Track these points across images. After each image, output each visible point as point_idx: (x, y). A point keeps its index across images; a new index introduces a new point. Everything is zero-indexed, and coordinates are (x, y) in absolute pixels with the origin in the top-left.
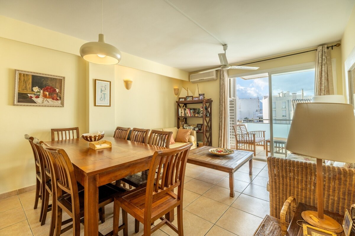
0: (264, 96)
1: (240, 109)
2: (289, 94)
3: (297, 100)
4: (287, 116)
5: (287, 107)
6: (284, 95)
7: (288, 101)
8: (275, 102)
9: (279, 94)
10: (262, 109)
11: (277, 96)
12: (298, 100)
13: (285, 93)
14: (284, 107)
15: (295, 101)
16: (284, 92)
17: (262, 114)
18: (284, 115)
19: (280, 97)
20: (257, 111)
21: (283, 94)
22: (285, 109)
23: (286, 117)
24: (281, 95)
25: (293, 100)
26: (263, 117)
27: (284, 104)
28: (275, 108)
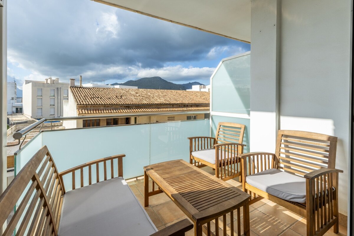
0: (26, 81)
2: (58, 81)
4: (55, 105)
5: (56, 96)
6: (53, 82)
7: (58, 88)
8: (42, 89)
9: (47, 80)
10: (22, 96)
11: (44, 83)
12: (76, 87)
13: (54, 80)
14: (52, 95)
15: (73, 88)
16: (52, 79)
17: (21, 103)
19: (47, 83)
20: (13, 99)
21: (51, 80)
22: (54, 97)
24: (49, 82)
25: (71, 87)
26: (22, 106)
27: (53, 92)
28: (42, 96)
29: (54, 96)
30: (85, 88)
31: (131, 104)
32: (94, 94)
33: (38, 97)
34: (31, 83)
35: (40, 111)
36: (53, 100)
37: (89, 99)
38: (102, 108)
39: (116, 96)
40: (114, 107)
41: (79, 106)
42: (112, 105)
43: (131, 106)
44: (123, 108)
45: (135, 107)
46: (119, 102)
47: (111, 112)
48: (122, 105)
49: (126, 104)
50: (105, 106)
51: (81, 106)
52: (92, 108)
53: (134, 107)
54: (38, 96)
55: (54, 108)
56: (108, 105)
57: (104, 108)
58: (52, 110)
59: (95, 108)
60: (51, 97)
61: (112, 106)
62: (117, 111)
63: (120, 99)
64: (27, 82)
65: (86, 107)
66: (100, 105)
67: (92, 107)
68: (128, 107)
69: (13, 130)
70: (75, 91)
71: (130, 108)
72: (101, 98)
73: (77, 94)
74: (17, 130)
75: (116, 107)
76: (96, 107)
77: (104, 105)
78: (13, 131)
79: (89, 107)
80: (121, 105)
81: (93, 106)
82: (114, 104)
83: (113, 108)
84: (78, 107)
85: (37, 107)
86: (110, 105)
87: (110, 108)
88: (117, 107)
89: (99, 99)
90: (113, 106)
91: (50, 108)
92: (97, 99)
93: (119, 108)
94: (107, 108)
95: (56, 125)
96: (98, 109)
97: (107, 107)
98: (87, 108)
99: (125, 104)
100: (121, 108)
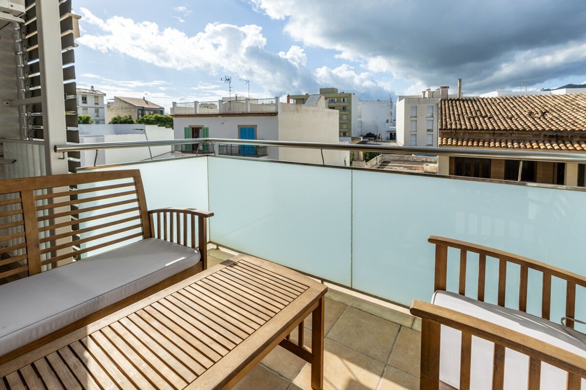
0: (399, 96)
1: (361, 117)
2: (439, 93)
3: (448, 101)
4: (434, 130)
5: (435, 116)
6: (432, 94)
7: (438, 105)
8: (416, 106)
9: (424, 93)
11: (420, 97)
12: (451, 99)
13: (434, 92)
14: (430, 115)
15: (445, 101)
16: (431, 90)
17: (394, 127)
18: (430, 128)
19: (424, 98)
20: (387, 121)
21: (429, 92)
22: (432, 119)
23: (432, 131)
24: (427, 96)
25: (441, 101)
26: (395, 131)
27: (430, 111)
28: (416, 117)
29: (433, 117)
30: (467, 100)
31: (566, 130)
32: (479, 110)
33: (412, 119)
34: (404, 100)
35: (414, 138)
36: (430, 123)
37: (466, 119)
38: (487, 137)
39: (530, 114)
40: (517, 135)
41: (443, 131)
42: (511, 132)
43: (565, 135)
44: (542, 139)
45: (580, 137)
46: (531, 126)
47: (507, 147)
48: (537, 133)
49: (552, 130)
50: (494, 134)
51: (446, 131)
52: (467, 136)
53: (578, 139)
54: (411, 117)
55: (432, 135)
56: (502, 132)
57: (493, 137)
58: (430, 138)
59: (472, 137)
60: (428, 119)
61: (511, 134)
62: (521, 144)
63: (539, 118)
64: (401, 98)
65: (455, 134)
66: (483, 132)
67: (467, 134)
68: (557, 137)
69: (378, 160)
70: (447, 106)
71: (564, 139)
72: (490, 118)
73: (447, 111)
74: (383, 161)
75: (521, 135)
76: (475, 135)
77: (492, 132)
78: (378, 162)
79: (461, 134)
80: (534, 133)
81: (469, 133)
82: (518, 130)
83: (513, 138)
84: (441, 134)
85: (411, 134)
86: (505, 132)
87: (505, 138)
88: (524, 136)
89: (486, 119)
90: (513, 133)
91: (428, 134)
92: (481, 119)
93: (531, 139)
94: (498, 138)
95: (429, 160)
96: (479, 138)
97: (498, 135)
98: (457, 135)
99: (548, 131)
100: (535, 139)
